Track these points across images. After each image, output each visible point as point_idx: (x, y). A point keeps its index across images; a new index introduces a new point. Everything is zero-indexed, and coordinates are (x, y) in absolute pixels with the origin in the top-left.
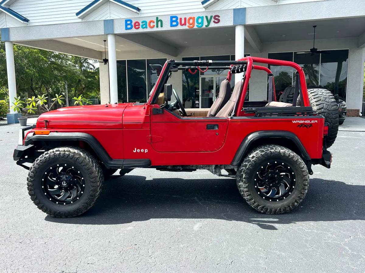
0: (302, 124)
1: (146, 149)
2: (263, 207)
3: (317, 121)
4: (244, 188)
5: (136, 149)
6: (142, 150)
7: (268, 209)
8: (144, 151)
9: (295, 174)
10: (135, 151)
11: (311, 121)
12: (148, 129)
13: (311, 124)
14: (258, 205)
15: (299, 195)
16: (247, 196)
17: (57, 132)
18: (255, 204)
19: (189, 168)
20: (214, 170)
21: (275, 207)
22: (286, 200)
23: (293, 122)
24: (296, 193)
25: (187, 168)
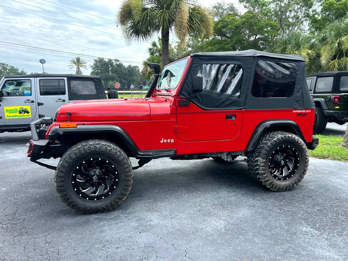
0: (300, 113)
1: (172, 139)
2: (271, 183)
3: (310, 111)
4: (261, 163)
5: (163, 139)
6: (168, 140)
7: (274, 186)
8: (171, 141)
9: (300, 160)
10: (162, 142)
11: (306, 111)
12: (175, 120)
13: (306, 113)
14: (268, 181)
15: (299, 178)
16: (262, 170)
17: (84, 124)
18: (266, 179)
19: (204, 156)
20: (226, 157)
21: (280, 185)
22: (288, 180)
23: (294, 112)
24: (297, 176)
25: (202, 156)
